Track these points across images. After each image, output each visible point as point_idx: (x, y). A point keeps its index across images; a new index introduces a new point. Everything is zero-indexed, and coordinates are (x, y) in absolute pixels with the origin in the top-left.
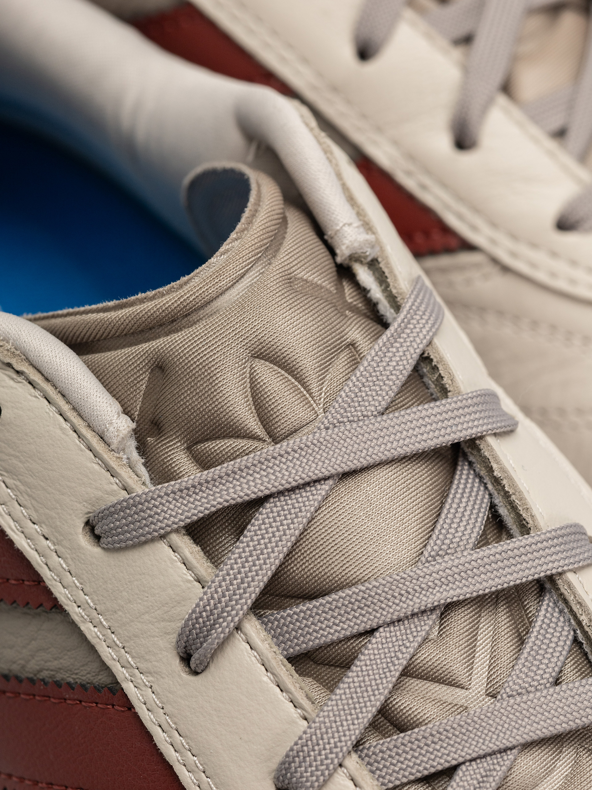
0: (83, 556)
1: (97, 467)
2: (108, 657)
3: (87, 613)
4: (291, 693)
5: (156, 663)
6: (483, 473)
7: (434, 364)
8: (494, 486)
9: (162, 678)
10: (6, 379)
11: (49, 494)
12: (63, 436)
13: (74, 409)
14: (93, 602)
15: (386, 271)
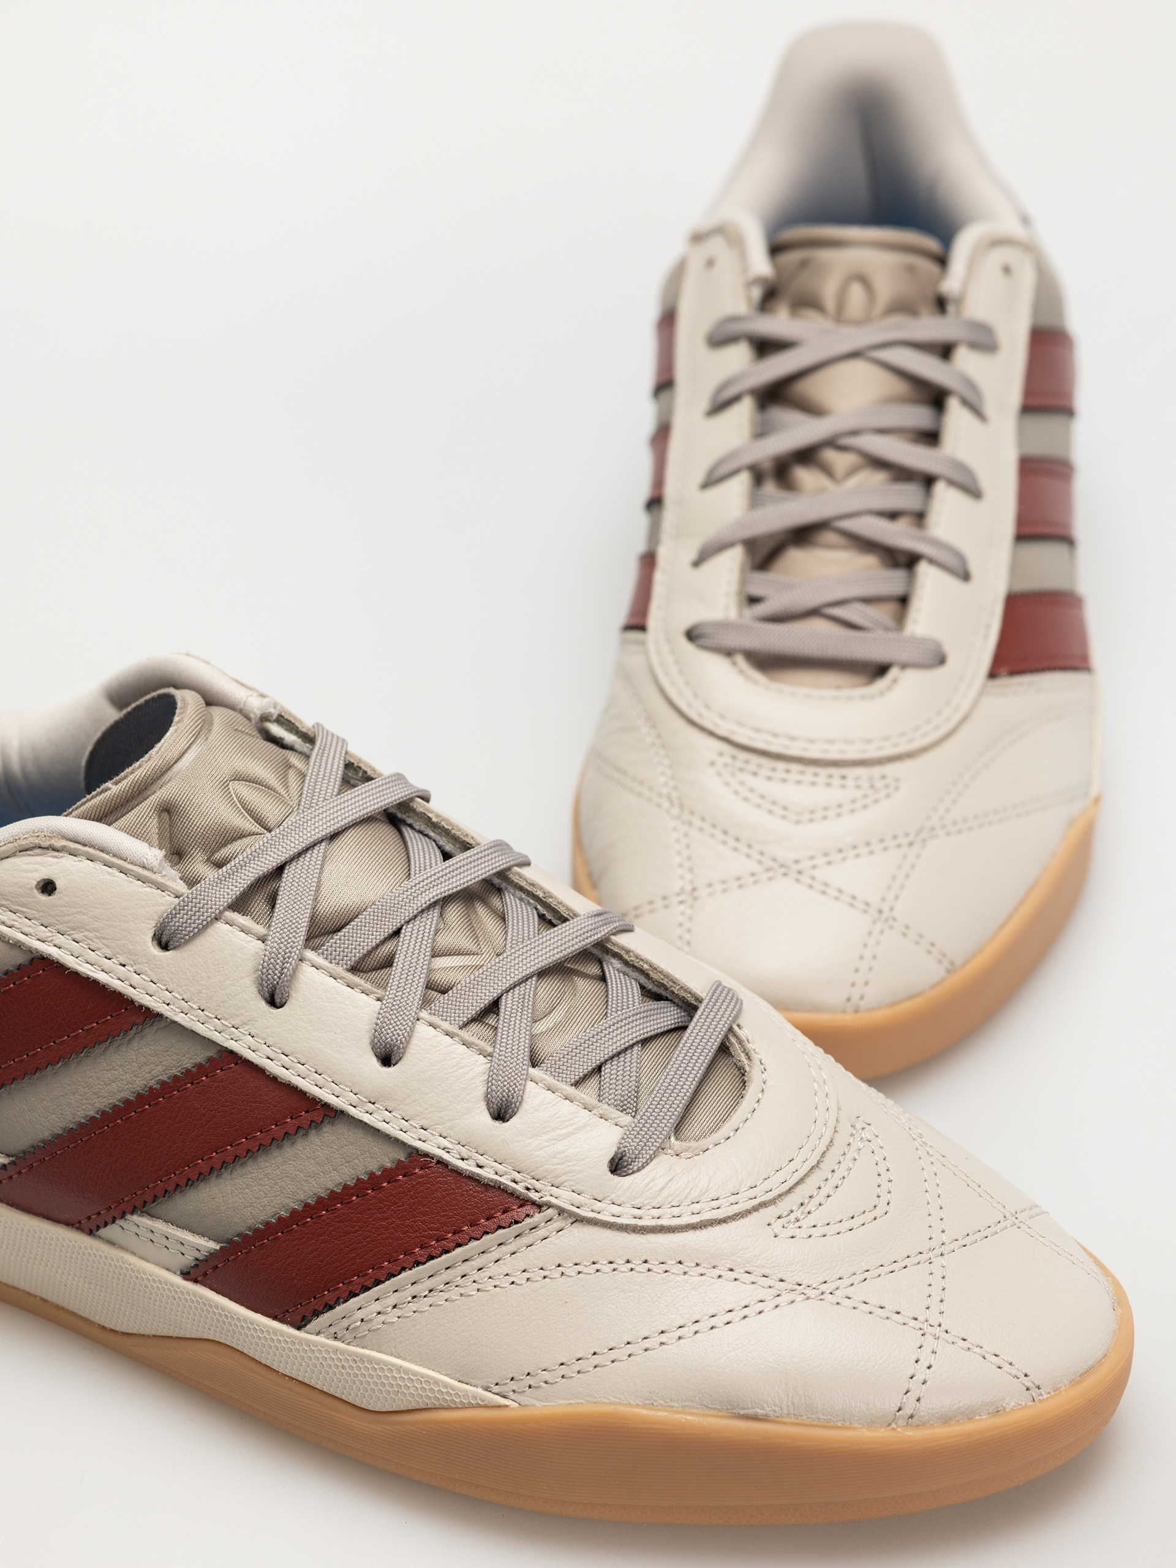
0: (159, 963)
1: (148, 890)
2: (205, 1031)
3: (177, 1006)
4: (360, 986)
5: (247, 1014)
6: (423, 827)
7: (355, 765)
8: (435, 832)
9: (256, 1021)
10: (50, 859)
11: (116, 927)
12: (113, 878)
13: (114, 856)
14: (179, 994)
15: (290, 719)
